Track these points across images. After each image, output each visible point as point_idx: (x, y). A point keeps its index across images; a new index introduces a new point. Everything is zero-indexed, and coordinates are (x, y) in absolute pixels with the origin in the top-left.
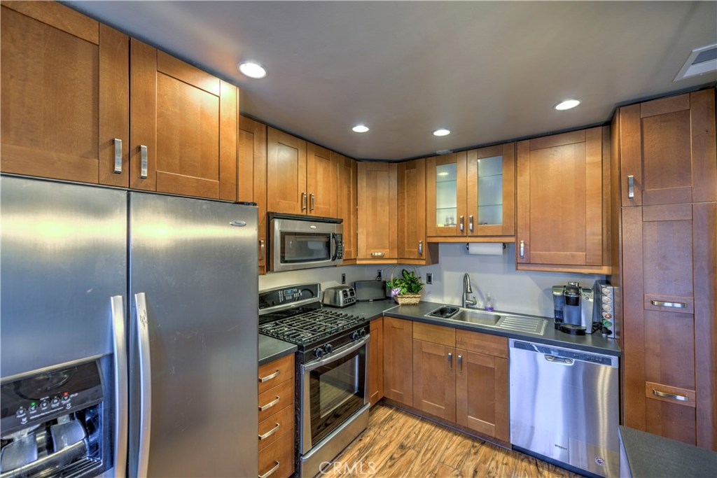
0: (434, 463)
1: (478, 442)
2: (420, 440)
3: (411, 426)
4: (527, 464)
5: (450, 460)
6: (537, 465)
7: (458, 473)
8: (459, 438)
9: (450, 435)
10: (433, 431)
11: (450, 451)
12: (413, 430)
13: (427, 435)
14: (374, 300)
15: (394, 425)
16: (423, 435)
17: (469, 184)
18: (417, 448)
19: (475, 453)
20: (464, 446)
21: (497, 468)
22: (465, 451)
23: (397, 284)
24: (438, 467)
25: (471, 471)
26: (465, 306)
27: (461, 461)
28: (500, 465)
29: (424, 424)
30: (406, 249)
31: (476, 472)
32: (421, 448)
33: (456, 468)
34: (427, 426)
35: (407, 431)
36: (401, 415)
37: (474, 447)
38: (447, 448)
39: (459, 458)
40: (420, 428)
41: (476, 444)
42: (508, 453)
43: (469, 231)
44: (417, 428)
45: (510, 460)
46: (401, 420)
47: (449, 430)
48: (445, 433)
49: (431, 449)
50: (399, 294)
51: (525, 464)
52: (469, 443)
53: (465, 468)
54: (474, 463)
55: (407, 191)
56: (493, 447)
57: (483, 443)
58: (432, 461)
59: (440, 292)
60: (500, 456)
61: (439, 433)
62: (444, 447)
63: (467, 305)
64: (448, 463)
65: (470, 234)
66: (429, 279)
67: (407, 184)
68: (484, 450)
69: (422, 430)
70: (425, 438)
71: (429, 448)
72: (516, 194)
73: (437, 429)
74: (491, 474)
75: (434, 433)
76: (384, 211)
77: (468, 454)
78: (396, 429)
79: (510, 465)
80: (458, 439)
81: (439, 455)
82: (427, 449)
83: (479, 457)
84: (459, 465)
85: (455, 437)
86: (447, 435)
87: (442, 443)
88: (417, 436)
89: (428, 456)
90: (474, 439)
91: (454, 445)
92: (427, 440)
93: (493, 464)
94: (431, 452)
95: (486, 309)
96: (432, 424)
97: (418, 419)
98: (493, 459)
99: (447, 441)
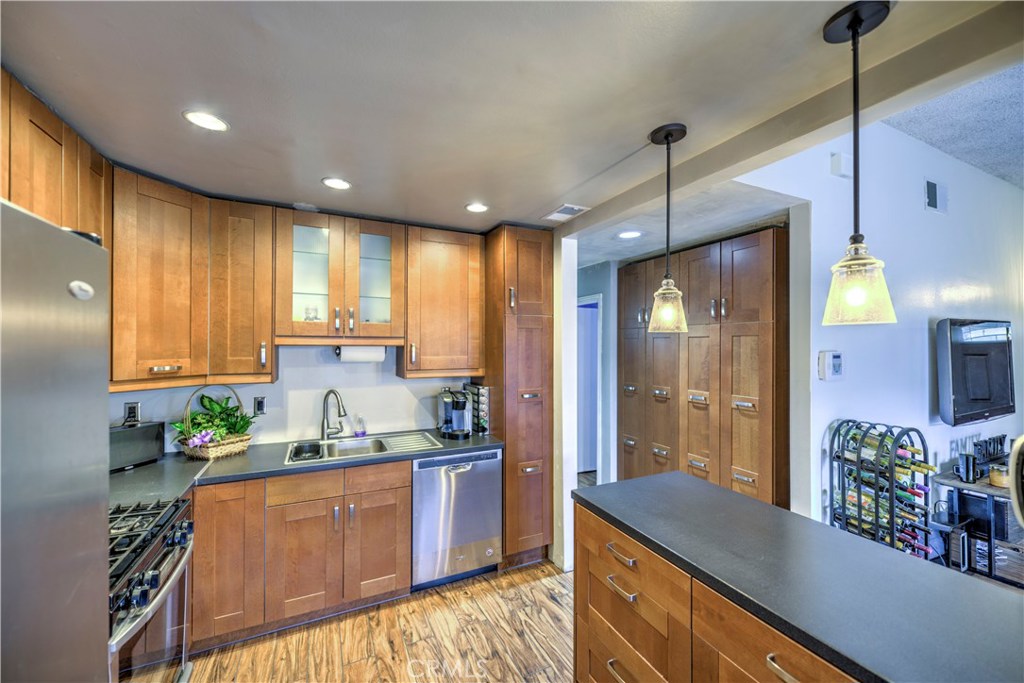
0: (338, 672)
1: (372, 611)
2: (297, 660)
3: (268, 656)
4: (430, 598)
5: (355, 653)
6: (438, 592)
7: (374, 659)
8: (348, 621)
9: (334, 626)
10: (308, 638)
11: (348, 643)
12: (274, 658)
13: (302, 648)
14: (136, 466)
15: (236, 674)
16: (297, 652)
17: (348, 264)
18: (300, 675)
19: (378, 624)
20: (361, 626)
21: (408, 622)
22: (365, 629)
23: (200, 424)
24: (346, 673)
25: (387, 646)
26: (326, 437)
27: (369, 643)
28: (409, 617)
29: (288, 638)
30: (229, 358)
31: (391, 643)
32: (307, 669)
33: (369, 656)
34: (294, 639)
35: (265, 666)
36: (237, 653)
37: (371, 619)
38: (342, 644)
39: (364, 643)
40: (286, 647)
41: (372, 614)
42: (408, 601)
43: (347, 330)
44: (281, 649)
45: (414, 604)
46: (243, 659)
47: (329, 621)
48: (326, 628)
49: (321, 660)
50: (211, 441)
51: (428, 599)
52: (363, 618)
53: (377, 648)
54: (383, 634)
55: (232, 255)
56: (391, 605)
57: (378, 608)
58: (334, 673)
59: (281, 424)
60: (403, 609)
61: (318, 635)
62: (336, 645)
63: (328, 436)
64: (354, 659)
65: (348, 334)
66: (259, 405)
67: (233, 242)
68: (384, 613)
69: (290, 647)
70: (302, 654)
71: (318, 661)
72: (406, 288)
73: (312, 632)
74: (407, 633)
75: (311, 638)
76: (180, 284)
77: (370, 631)
78: (244, 676)
79: (417, 609)
80: (347, 624)
81: (337, 660)
82: (316, 665)
83: (384, 625)
84: (369, 651)
85: (342, 624)
86: (330, 629)
87: (331, 641)
88: (288, 660)
89: (324, 670)
90: (366, 611)
91: (348, 634)
92: (307, 654)
93: (402, 620)
94: (324, 663)
95: (357, 435)
96: (300, 630)
97: (272, 638)
98: (399, 617)
99: (335, 637)
